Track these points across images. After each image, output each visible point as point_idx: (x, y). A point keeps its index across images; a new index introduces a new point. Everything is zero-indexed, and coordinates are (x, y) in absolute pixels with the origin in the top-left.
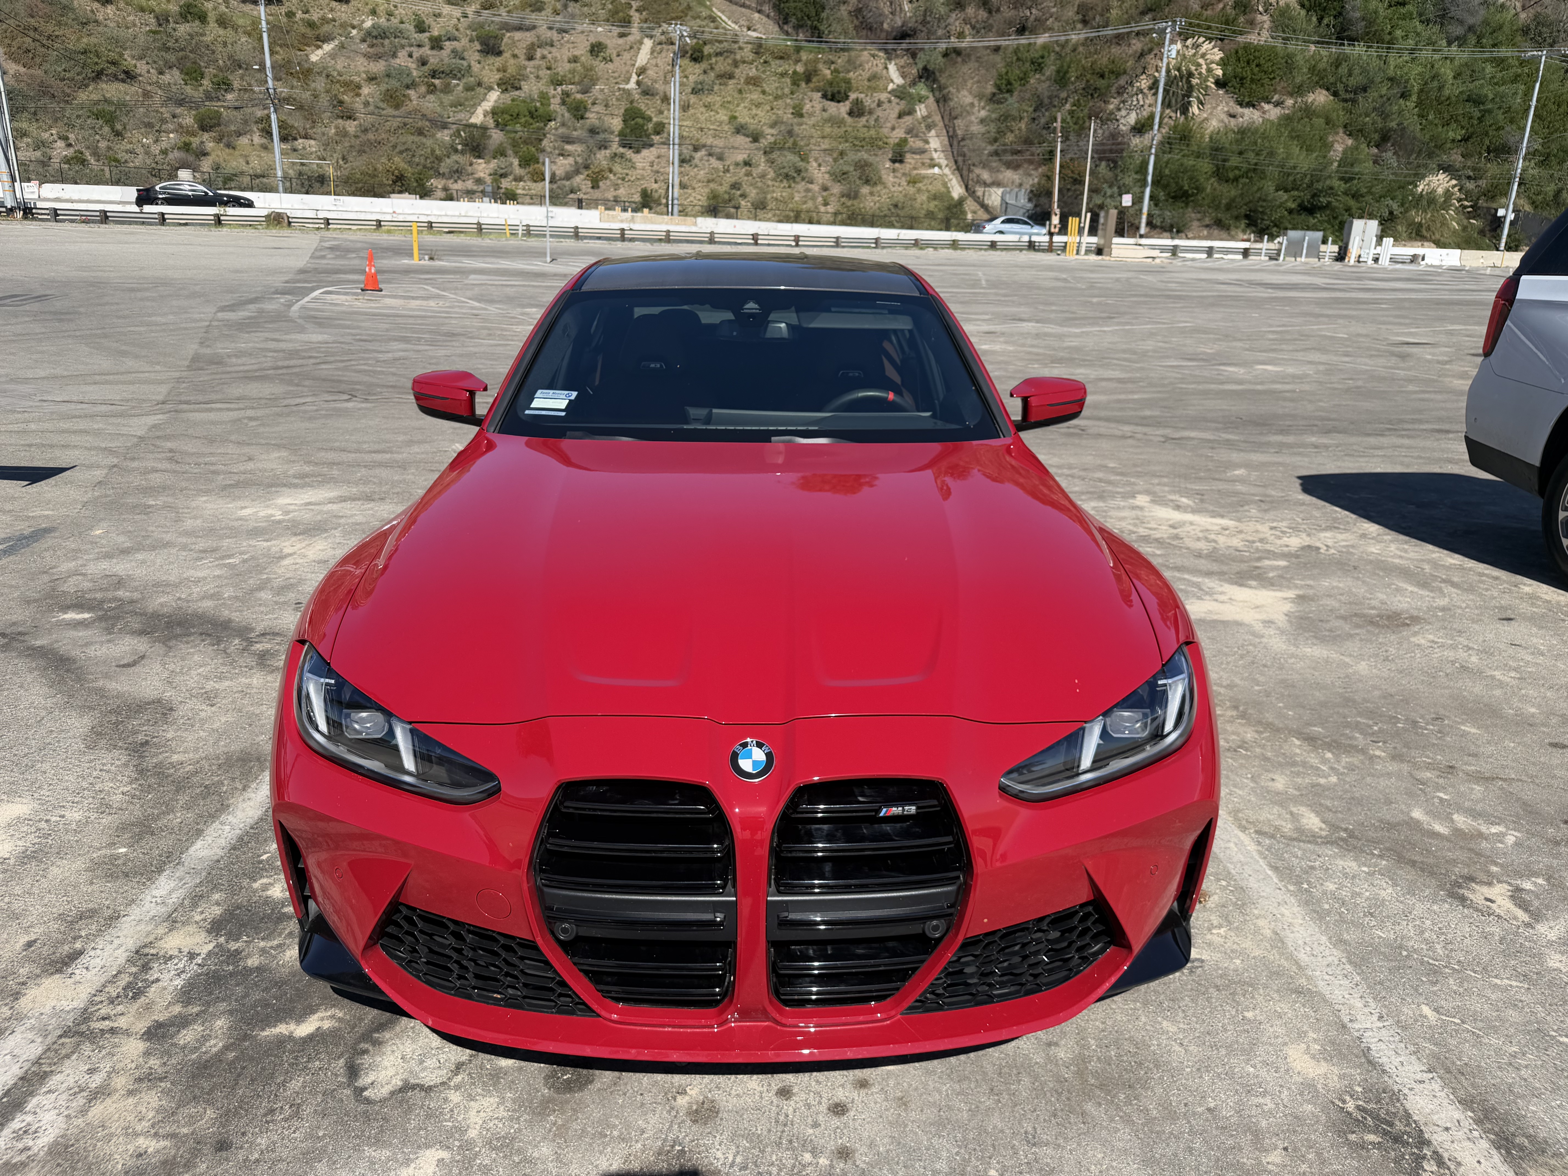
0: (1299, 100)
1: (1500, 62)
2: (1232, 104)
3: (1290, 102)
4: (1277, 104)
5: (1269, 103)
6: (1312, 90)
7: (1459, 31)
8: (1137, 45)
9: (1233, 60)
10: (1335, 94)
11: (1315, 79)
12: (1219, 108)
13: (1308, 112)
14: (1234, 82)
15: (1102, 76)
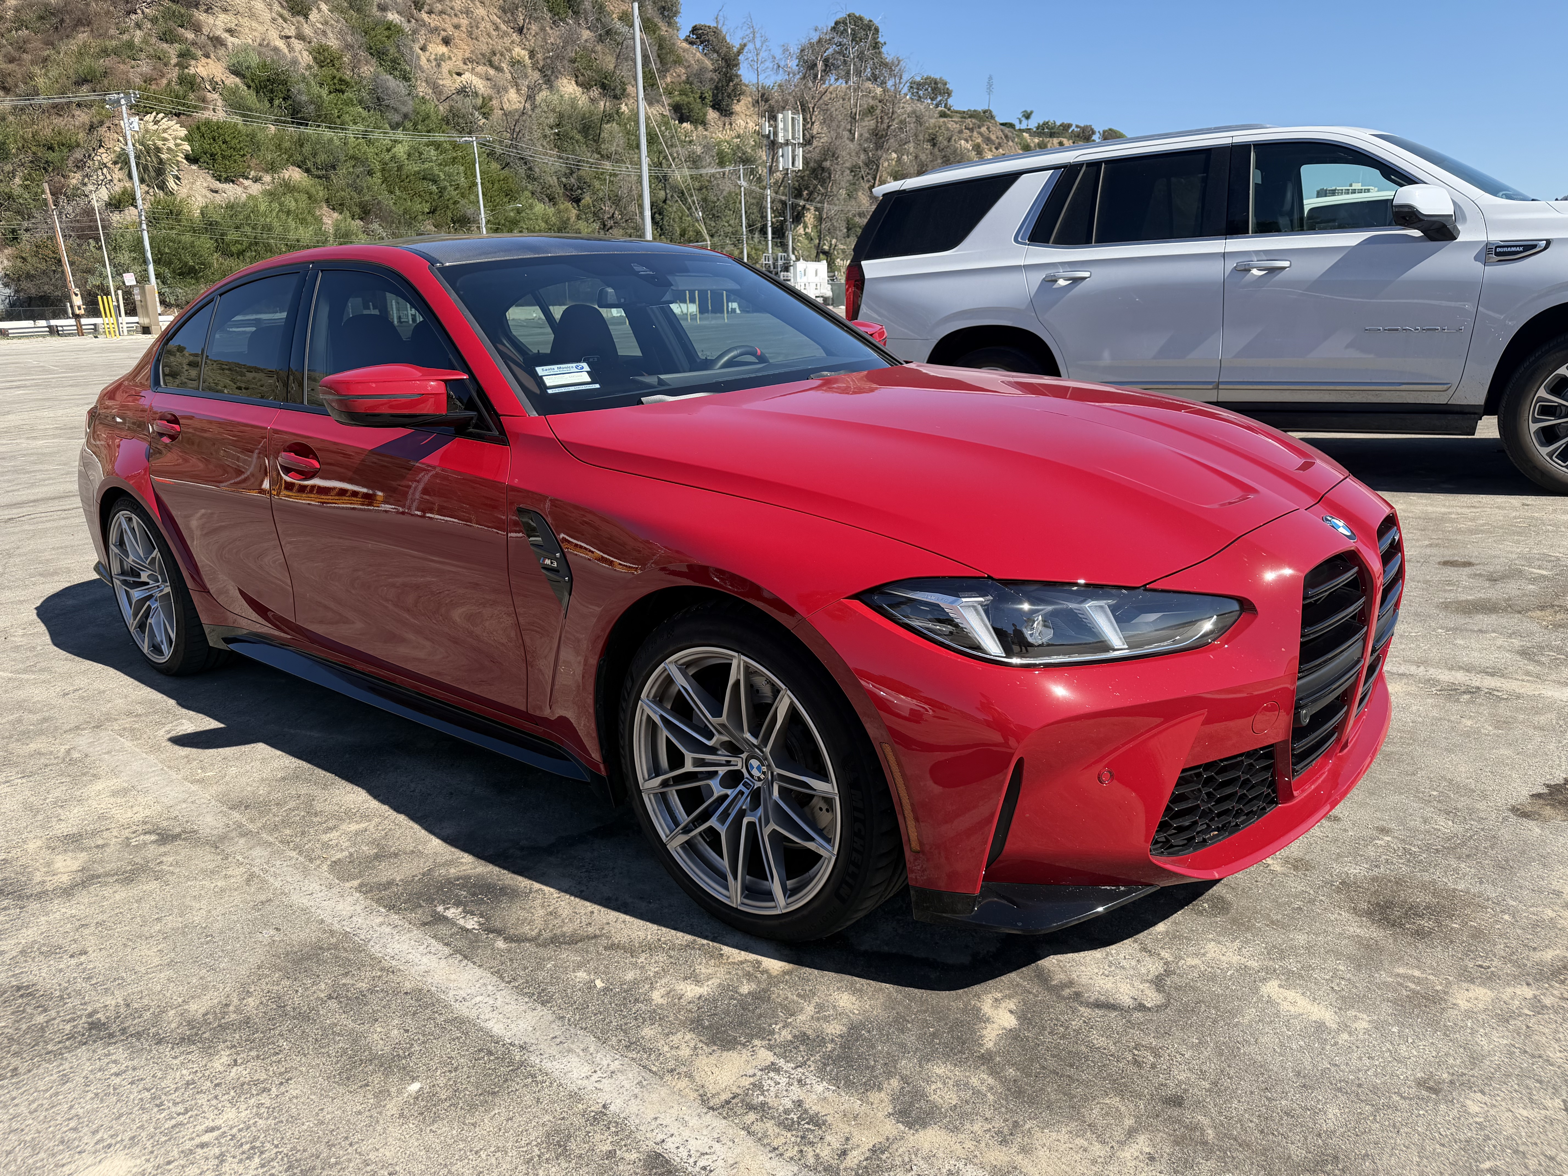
0: (276, 176)
1: (438, 146)
2: (209, 179)
3: (267, 178)
4: (256, 180)
5: (247, 178)
6: (284, 167)
7: (397, 118)
8: (83, 117)
9: (197, 136)
10: (307, 171)
11: (285, 157)
12: (198, 183)
13: (289, 187)
14: (205, 158)
15: (51, 148)
